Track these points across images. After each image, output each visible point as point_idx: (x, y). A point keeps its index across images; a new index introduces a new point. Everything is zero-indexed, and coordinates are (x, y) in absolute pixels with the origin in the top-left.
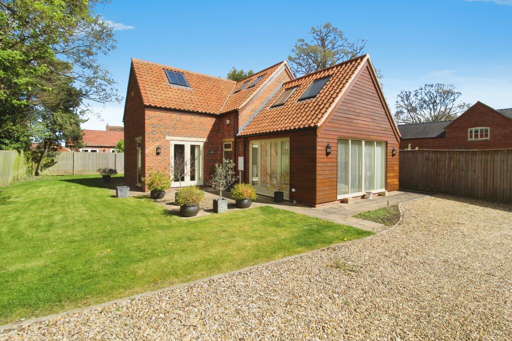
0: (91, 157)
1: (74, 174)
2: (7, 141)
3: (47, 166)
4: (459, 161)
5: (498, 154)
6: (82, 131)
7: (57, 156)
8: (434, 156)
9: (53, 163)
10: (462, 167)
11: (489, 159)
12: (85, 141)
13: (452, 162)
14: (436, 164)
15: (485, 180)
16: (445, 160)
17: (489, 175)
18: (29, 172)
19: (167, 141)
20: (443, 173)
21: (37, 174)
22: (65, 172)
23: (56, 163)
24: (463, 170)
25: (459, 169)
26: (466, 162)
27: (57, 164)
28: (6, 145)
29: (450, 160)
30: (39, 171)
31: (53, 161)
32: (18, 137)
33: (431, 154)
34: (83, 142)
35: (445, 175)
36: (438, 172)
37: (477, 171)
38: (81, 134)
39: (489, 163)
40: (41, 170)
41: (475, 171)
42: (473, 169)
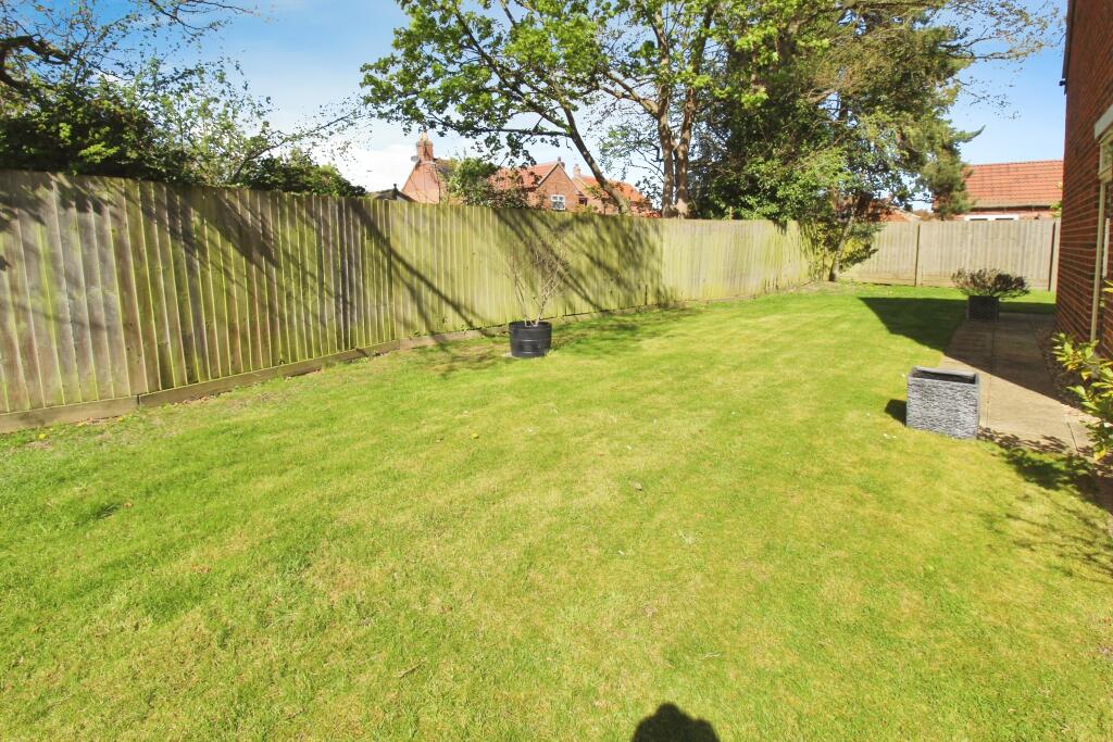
0: (970, 236)
1: (919, 282)
2: (752, 201)
3: (854, 259)
6: (964, 166)
7: (876, 234)
9: (868, 251)
12: (973, 194)
18: (815, 273)
21: (832, 278)
22: (896, 276)
23: (875, 251)
27: (876, 253)
28: (750, 207)
30: (836, 272)
31: (867, 247)
32: (774, 190)
34: (965, 198)
38: (960, 174)
40: (841, 267)
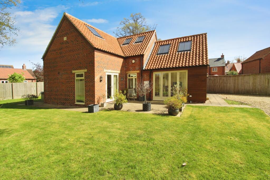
4: (224, 80)
5: (240, 77)
8: (213, 78)
10: (225, 82)
11: (236, 79)
13: (221, 80)
14: (214, 82)
15: (235, 86)
16: (218, 80)
17: (236, 85)
19: (104, 72)
20: (217, 85)
24: (225, 83)
25: (224, 83)
26: (227, 80)
29: (220, 79)
33: (212, 77)
35: (218, 86)
36: (215, 85)
37: (231, 84)
39: (236, 80)
41: (230, 83)
42: (230, 82)
